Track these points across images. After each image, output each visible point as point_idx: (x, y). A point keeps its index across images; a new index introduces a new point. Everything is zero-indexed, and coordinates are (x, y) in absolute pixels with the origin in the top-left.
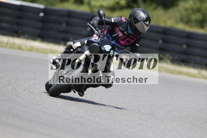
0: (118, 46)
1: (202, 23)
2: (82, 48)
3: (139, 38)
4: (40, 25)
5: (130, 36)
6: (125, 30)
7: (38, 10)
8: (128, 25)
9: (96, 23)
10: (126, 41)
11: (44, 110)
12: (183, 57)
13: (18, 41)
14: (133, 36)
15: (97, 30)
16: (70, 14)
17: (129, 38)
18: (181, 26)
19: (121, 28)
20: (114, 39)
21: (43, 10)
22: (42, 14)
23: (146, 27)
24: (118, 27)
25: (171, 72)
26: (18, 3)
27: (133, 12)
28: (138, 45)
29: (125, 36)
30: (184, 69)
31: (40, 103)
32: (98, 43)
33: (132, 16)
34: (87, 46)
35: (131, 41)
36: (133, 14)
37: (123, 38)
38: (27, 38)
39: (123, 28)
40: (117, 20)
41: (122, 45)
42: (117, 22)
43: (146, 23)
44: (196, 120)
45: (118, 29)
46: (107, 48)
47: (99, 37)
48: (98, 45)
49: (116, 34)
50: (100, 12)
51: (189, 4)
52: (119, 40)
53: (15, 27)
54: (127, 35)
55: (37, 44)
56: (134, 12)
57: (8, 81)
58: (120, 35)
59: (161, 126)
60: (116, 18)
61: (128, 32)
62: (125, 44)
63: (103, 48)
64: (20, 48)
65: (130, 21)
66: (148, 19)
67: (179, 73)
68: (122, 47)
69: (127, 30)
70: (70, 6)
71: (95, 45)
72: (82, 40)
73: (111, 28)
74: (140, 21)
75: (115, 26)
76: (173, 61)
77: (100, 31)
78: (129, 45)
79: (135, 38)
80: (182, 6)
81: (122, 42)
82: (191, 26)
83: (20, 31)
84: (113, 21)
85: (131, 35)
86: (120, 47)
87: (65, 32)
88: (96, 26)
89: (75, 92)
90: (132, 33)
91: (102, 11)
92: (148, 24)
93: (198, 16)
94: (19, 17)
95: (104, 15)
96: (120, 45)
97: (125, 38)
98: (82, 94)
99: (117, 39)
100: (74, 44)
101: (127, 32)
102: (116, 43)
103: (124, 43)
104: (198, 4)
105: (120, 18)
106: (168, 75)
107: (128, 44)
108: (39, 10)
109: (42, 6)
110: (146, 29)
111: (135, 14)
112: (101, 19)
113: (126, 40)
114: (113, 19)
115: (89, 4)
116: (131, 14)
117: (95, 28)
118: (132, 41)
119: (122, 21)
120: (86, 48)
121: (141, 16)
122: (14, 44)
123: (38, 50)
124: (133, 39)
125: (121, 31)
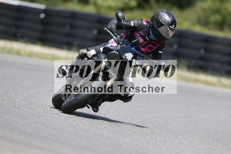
0: (138, 54)
1: (221, 25)
2: (98, 57)
3: (162, 44)
4: (40, 27)
5: (152, 42)
6: (146, 35)
7: (38, 12)
8: (150, 30)
9: (114, 27)
10: (148, 48)
11: (46, 122)
12: (201, 63)
13: (16, 45)
14: (155, 42)
15: (115, 36)
16: (74, 15)
17: (151, 44)
18: (198, 29)
19: (141, 33)
20: (133, 45)
21: (45, 11)
22: (42, 16)
23: (171, 32)
24: (138, 31)
25: (187, 80)
26: (16, 3)
27: (155, 14)
28: (162, 52)
29: (146, 42)
30: (202, 77)
31: (41, 114)
32: (118, 51)
33: (155, 19)
34: (104, 54)
35: (153, 48)
36: (156, 17)
37: (143, 44)
38: (26, 42)
39: (144, 32)
40: (137, 24)
41: (142, 52)
42: (137, 26)
43: (171, 27)
44: (215, 134)
45: (139, 34)
46: (129, 56)
47: (118, 44)
48: (118, 53)
49: (136, 40)
50: (119, 14)
51: (207, 4)
52: (140, 47)
53: (13, 30)
54: (148, 40)
55: (37, 49)
56: (157, 15)
57: (5, 90)
58: (141, 40)
59: (176, 141)
60: (136, 22)
61: (150, 37)
62: (147, 52)
63: (124, 57)
64: (18, 53)
65: (153, 25)
66: (174, 22)
67: (196, 81)
68: (142, 55)
69: (149, 35)
70: (74, 7)
71: (114, 53)
72: (97, 47)
73: (129, 33)
74: (164, 25)
75: (136, 31)
76: (190, 68)
77: (119, 36)
78: (151, 53)
79: (157, 44)
80: (199, 6)
81: (142, 49)
82: (210, 29)
83: (18, 35)
84: (132, 25)
85: (154, 40)
86: (141, 54)
87: (69, 35)
88: (114, 31)
89: (89, 108)
90: (154, 39)
91: (121, 13)
92: (173, 28)
93: (217, 18)
94: (17, 19)
95: (124, 19)
96: (140, 53)
97: (147, 44)
98: (96, 110)
99: (137, 45)
100: (88, 51)
101: (148, 38)
102: (136, 50)
103: (145, 50)
104: (217, 5)
105: (140, 22)
106: (184, 84)
107: (149, 51)
108: (40, 11)
109: (42, 7)
110: (170, 34)
111: (158, 16)
112: (120, 23)
113: (148, 46)
114: (133, 22)
115: (95, 4)
116: (153, 16)
117: (113, 33)
118: (155, 48)
119: (143, 25)
120: (103, 56)
121: (165, 19)
122: (12, 49)
123: (39, 56)
124: (156, 45)
125: (142, 37)
